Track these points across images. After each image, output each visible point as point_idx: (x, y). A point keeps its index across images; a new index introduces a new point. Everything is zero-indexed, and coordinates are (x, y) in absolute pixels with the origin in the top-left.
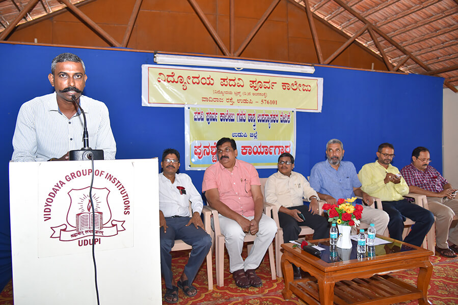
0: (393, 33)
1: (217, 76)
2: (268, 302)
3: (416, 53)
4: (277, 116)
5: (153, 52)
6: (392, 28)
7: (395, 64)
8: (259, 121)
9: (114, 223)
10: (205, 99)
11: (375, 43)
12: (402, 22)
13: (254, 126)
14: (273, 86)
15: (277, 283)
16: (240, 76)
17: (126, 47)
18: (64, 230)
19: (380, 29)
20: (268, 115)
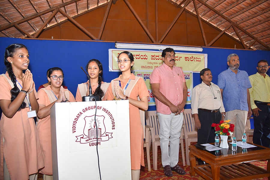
0: (246, 27)
1: (149, 54)
2: (182, 178)
3: (260, 38)
5: (115, 42)
6: (246, 25)
7: (248, 45)
9: (107, 134)
10: (143, 67)
11: (236, 34)
12: (252, 21)
14: (180, 59)
15: (186, 167)
17: (100, 40)
18: (82, 138)
19: (239, 25)
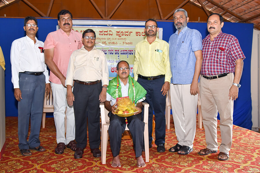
3: (231, 9)
4: (132, 51)
8: (121, 54)
13: (119, 56)
14: (130, 34)
16: (110, 29)
17: (49, 17)
20: (127, 51)
